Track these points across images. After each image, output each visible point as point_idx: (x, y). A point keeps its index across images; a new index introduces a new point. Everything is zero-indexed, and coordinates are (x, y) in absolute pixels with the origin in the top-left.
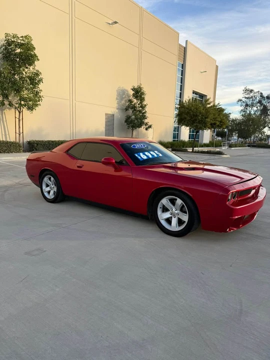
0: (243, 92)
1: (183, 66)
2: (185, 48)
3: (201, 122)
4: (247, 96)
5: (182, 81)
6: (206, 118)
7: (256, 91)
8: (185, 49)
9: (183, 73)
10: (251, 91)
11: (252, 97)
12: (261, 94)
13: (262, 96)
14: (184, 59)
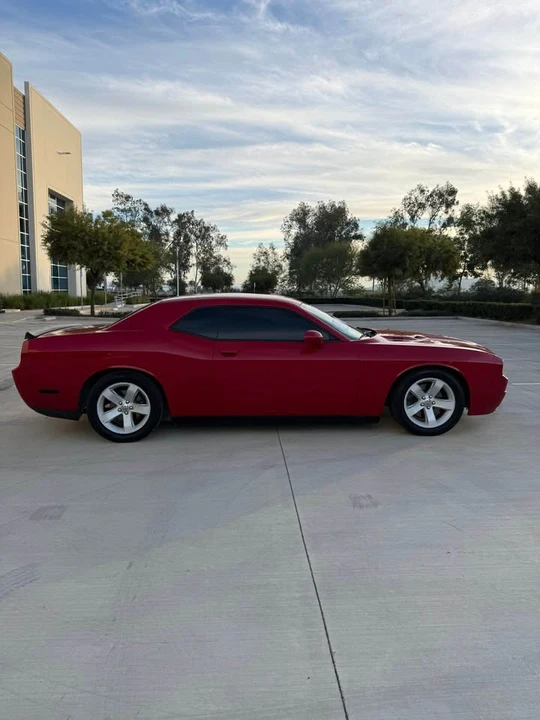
0: (113, 198)
1: (24, 134)
2: (24, 98)
3: (108, 256)
4: (121, 207)
5: (25, 164)
6: (116, 249)
7: (135, 199)
8: (25, 100)
9: (25, 149)
10: (128, 198)
11: (130, 210)
12: (146, 205)
13: (147, 209)
14: (25, 119)
